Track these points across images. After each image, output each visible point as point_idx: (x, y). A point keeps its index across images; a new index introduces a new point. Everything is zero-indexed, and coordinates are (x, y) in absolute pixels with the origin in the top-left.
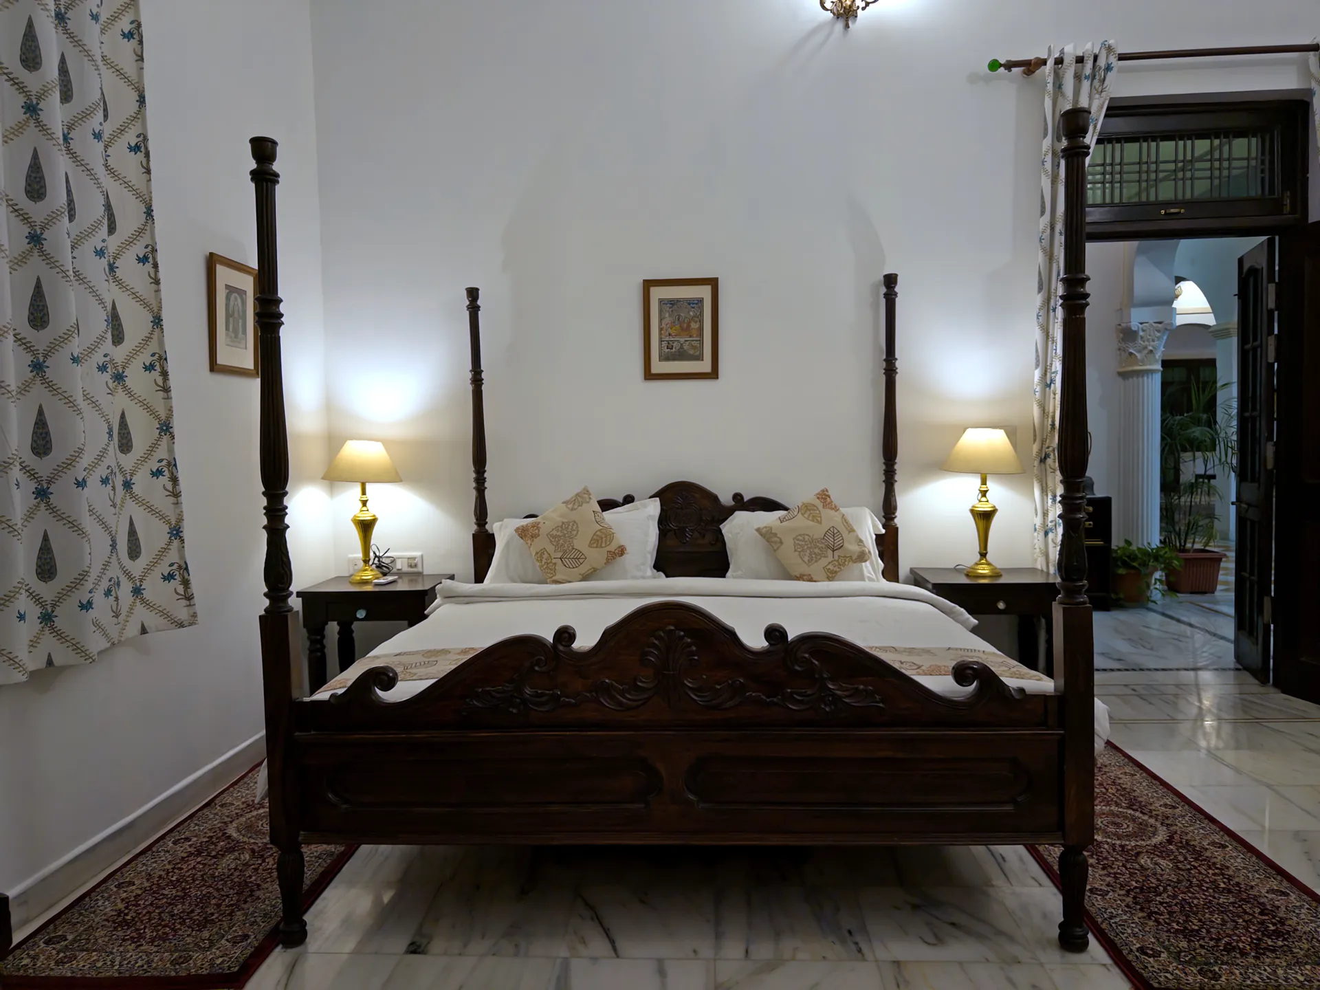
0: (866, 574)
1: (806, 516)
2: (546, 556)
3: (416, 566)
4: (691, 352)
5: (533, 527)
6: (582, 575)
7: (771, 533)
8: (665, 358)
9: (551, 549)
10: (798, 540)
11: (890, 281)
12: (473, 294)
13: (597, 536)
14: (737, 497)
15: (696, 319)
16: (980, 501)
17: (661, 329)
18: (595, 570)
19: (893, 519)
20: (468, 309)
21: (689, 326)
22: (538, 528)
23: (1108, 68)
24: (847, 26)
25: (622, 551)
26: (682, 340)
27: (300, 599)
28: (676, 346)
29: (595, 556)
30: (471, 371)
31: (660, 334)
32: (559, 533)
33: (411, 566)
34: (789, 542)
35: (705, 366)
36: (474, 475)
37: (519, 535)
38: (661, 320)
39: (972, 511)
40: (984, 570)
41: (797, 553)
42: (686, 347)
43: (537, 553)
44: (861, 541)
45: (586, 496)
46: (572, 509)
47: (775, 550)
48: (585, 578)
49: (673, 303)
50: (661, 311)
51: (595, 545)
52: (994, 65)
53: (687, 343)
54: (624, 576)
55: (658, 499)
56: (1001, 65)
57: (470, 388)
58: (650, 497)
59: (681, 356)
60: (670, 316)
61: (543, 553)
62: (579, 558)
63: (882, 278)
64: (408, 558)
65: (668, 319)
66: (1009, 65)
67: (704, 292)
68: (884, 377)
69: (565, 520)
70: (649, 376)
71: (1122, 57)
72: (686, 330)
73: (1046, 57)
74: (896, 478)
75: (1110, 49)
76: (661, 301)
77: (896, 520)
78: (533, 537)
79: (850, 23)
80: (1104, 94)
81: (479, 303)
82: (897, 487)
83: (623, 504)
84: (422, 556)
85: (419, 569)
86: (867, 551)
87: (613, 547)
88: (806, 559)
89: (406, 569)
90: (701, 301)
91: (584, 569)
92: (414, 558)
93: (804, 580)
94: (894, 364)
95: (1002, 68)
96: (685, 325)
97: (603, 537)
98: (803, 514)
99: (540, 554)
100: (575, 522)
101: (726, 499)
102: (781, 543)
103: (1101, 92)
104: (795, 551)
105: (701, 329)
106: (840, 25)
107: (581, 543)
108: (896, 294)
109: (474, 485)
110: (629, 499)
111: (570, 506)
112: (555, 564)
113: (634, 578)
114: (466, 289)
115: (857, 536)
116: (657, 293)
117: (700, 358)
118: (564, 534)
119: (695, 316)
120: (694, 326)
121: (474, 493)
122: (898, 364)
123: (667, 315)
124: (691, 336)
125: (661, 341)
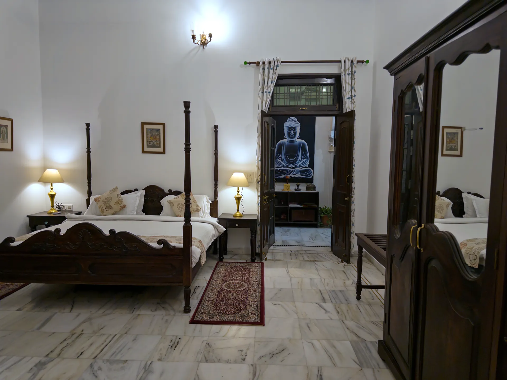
0: (200, 215)
1: (182, 197)
2: (101, 207)
3: (71, 208)
4: (157, 145)
5: (99, 198)
6: (112, 213)
7: (171, 202)
8: (148, 146)
9: (103, 205)
10: (178, 205)
11: (216, 127)
12: (88, 125)
13: (117, 202)
14: (170, 191)
15: (158, 135)
16: (237, 194)
17: (147, 138)
18: (116, 212)
19: (217, 199)
20: (86, 130)
21: (156, 137)
22: (100, 199)
23: (277, 66)
24: (204, 48)
25: (125, 206)
26: (154, 141)
27: (28, 218)
28: (152, 143)
29: (116, 208)
30: (87, 149)
31: (147, 139)
32: (106, 200)
33: (69, 208)
34: (176, 205)
35: (161, 150)
36: (87, 181)
37: (95, 201)
38: (147, 135)
39: (235, 197)
40: (238, 215)
41: (178, 208)
42: (155, 143)
43: (99, 206)
44: (198, 205)
45: (116, 189)
46: (111, 193)
47: (172, 207)
48: (113, 214)
49: (151, 130)
50: (147, 132)
51: (116, 204)
52: (246, 63)
53: (155, 142)
54: (126, 214)
55: (144, 190)
56: (247, 63)
57: (86, 154)
58: (143, 190)
59: (154, 146)
60: (150, 134)
61: (101, 206)
62: (111, 208)
63: (214, 126)
64: (68, 206)
65: (149, 135)
66: (250, 63)
67: (161, 127)
68: (214, 156)
69: (108, 196)
70: (143, 152)
71: (282, 62)
72: (155, 138)
73: (260, 61)
74: (218, 186)
75: (278, 61)
76: (147, 129)
77: (218, 199)
78: (99, 201)
79: (205, 47)
80: (276, 74)
81: (90, 128)
82: (218, 189)
83: (134, 191)
84: (73, 206)
85: (72, 209)
86: (200, 208)
87: (122, 205)
88: (180, 210)
89: (68, 209)
90: (160, 130)
91: (112, 212)
92: (70, 206)
93: (179, 217)
94: (217, 153)
95: (248, 64)
96: (155, 137)
97: (119, 202)
98: (181, 197)
99: (100, 206)
100: (111, 197)
101: (167, 191)
102: (174, 205)
103: (276, 73)
104: (177, 208)
105: (160, 138)
106: (202, 47)
107: (112, 204)
108: (218, 131)
109: (87, 184)
110: (136, 190)
111: (110, 192)
112: (104, 210)
113: (129, 215)
114: (86, 124)
115: (197, 204)
116: (146, 127)
117: (159, 147)
118: (108, 200)
119: (158, 134)
120: (158, 137)
121: (87, 187)
122: (218, 152)
123: (149, 134)
124: (156, 140)
125: (147, 141)
